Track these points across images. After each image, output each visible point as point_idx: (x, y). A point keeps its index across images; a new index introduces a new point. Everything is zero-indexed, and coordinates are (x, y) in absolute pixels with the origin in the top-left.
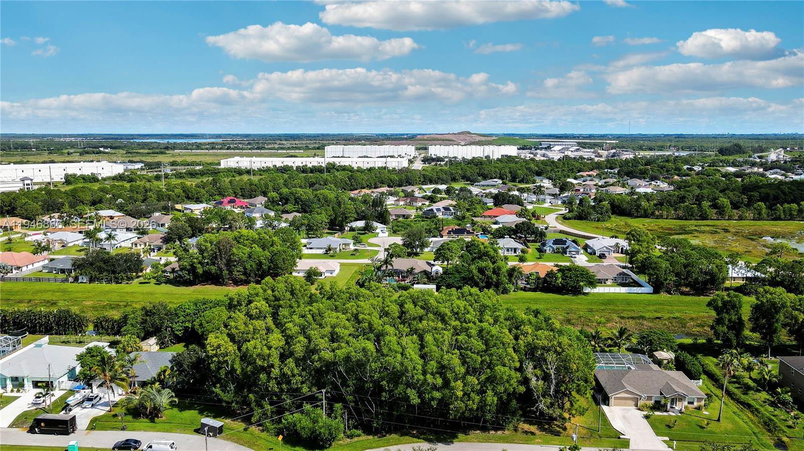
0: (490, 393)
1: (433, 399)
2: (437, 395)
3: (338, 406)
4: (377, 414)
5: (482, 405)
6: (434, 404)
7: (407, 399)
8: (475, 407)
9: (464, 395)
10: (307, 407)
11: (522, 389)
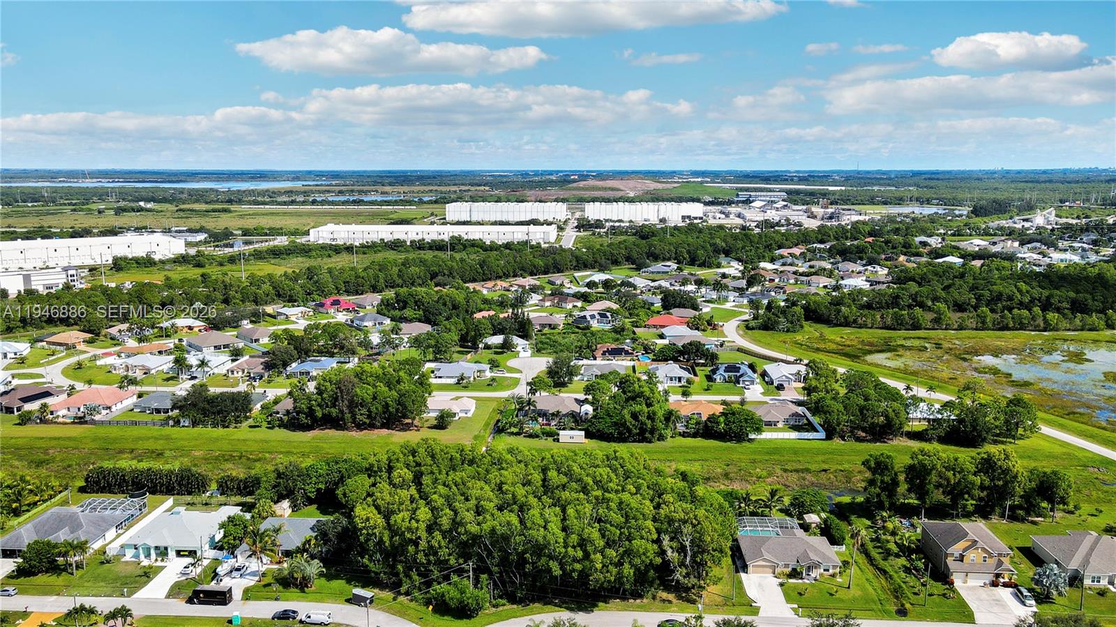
0: (626, 566)
1: (574, 570)
2: (578, 566)
3: (484, 577)
4: (521, 584)
5: (620, 577)
6: (575, 575)
7: (549, 570)
8: (612, 579)
9: (603, 567)
10: (455, 578)
11: (658, 560)
